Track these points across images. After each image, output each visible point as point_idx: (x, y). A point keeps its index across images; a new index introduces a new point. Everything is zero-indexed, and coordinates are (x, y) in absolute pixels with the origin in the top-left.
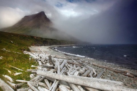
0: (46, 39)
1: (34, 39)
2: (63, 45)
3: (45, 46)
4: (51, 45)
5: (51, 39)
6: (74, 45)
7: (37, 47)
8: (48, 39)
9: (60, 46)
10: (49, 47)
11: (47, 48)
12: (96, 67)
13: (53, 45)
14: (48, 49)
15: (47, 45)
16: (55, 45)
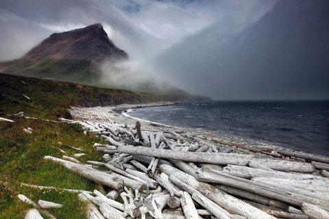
0: (106, 90)
1: (78, 90)
2: (145, 103)
3: (103, 106)
4: (116, 103)
5: (119, 91)
6: (172, 103)
7: (84, 109)
8: (110, 89)
9: (139, 105)
10: (114, 108)
11: (110, 110)
12: (219, 144)
13: (121, 103)
14: (111, 112)
15: (109, 105)
16: (126, 103)
